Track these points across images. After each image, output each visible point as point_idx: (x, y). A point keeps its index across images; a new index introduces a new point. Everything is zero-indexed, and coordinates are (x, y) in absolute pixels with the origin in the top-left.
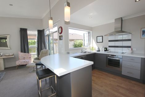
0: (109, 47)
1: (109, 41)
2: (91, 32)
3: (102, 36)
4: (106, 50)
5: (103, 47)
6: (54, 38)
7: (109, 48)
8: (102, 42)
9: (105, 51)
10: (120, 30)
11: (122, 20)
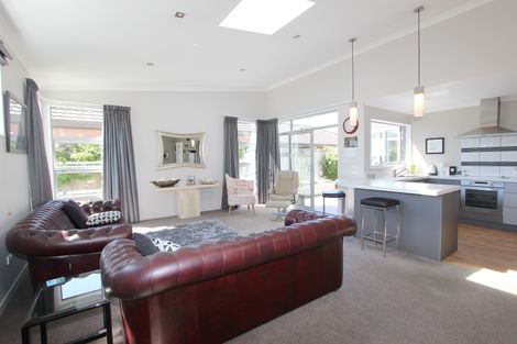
0: (464, 164)
1: (464, 150)
2: (408, 127)
3: (443, 139)
4: (454, 171)
5: (445, 166)
6: (315, 142)
7: (460, 168)
8: (443, 152)
9: (451, 173)
10: (496, 125)
11: (499, 103)
